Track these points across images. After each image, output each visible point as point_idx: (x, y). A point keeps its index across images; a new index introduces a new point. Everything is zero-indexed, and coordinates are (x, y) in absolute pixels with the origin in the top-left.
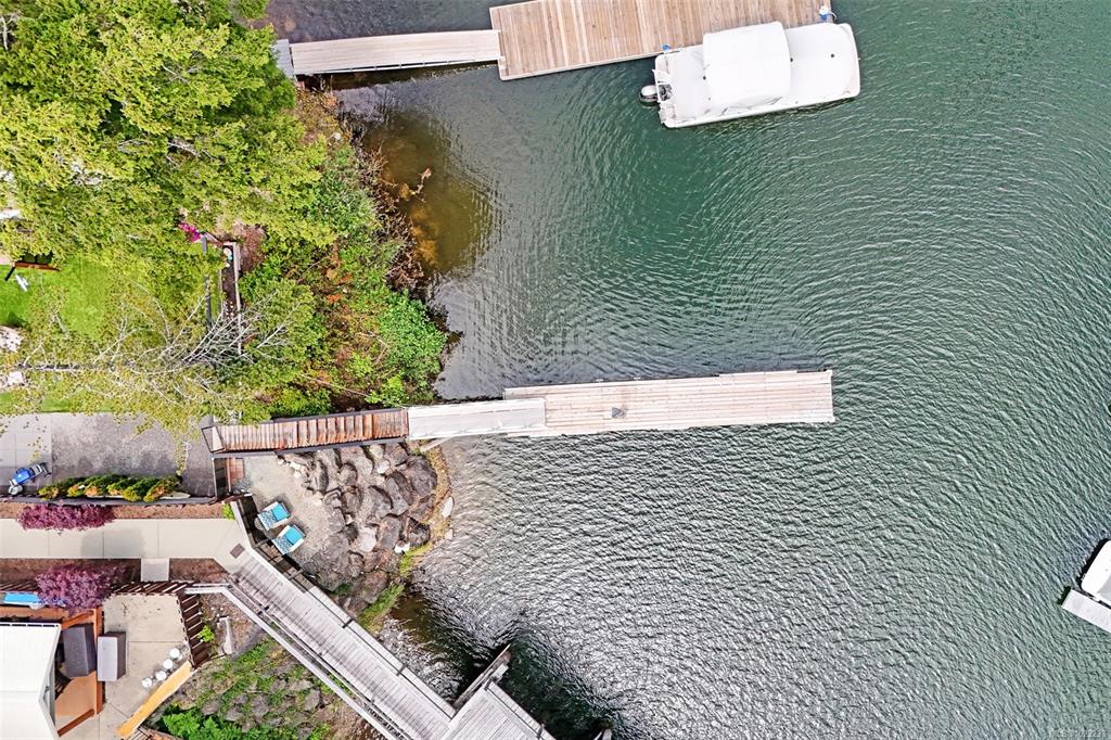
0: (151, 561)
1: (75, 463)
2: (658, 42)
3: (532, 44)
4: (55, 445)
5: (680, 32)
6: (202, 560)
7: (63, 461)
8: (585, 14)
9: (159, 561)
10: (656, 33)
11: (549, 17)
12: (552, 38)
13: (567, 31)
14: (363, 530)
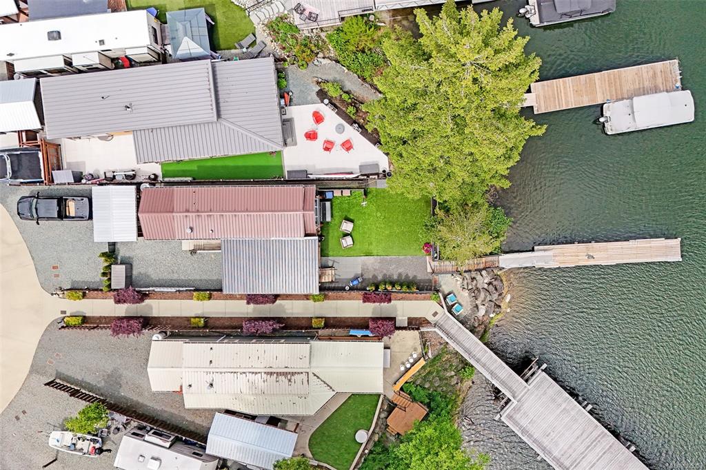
0: (400, 318)
1: (371, 277)
2: (604, 97)
3: (549, 98)
4: (363, 270)
5: (614, 93)
6: (421, 318)
7: (366, 276)
8: (573, 86)
9: (404, 318)
10: (603, 94)
11: (557, 87)
12: (558, 97)
13: (565, 93)
14: (480, 307)
